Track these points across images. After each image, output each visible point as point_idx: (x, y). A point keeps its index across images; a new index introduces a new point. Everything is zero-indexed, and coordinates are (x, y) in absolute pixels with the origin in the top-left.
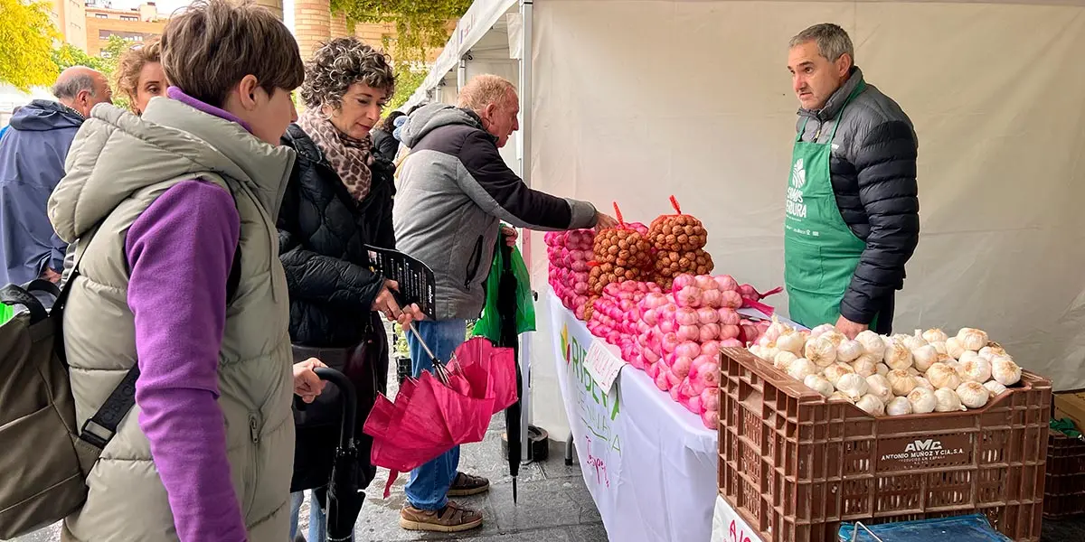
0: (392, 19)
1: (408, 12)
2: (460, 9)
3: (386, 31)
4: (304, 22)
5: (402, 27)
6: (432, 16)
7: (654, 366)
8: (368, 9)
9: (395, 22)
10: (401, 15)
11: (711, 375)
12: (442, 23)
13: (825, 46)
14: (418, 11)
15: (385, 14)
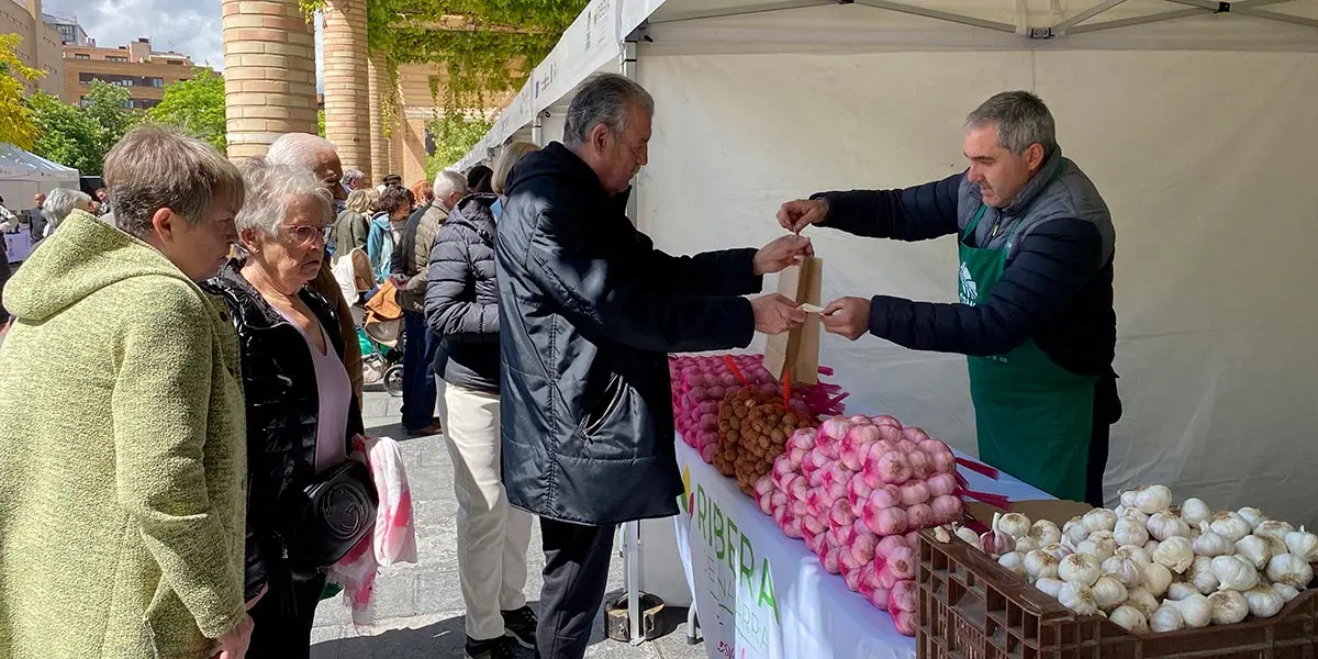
0: (442, 59)
1: (461, 51)
2: (526, 47)
3: (435, 73)
4: (336, 67)
5: (454, 68)
6: (492, 55)
7: (819, 540)
8: (413, 48)
9: (445, 62)
10: (453, 54)
11: (904, 563)
12: (503, 62)
13: (1005, 133)
14: (475, 49)
15: (434, 53)
